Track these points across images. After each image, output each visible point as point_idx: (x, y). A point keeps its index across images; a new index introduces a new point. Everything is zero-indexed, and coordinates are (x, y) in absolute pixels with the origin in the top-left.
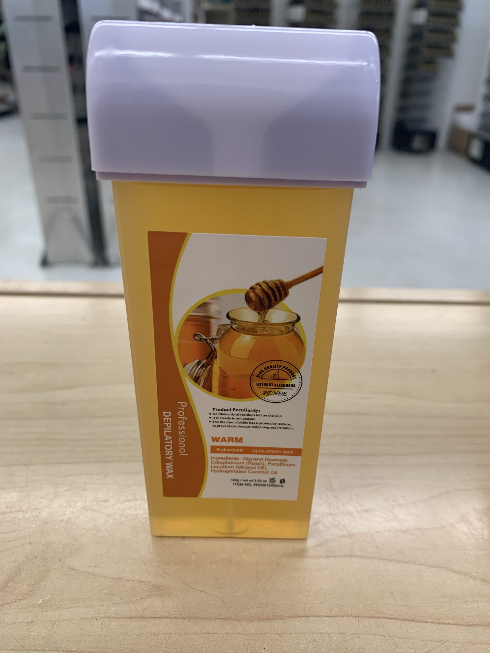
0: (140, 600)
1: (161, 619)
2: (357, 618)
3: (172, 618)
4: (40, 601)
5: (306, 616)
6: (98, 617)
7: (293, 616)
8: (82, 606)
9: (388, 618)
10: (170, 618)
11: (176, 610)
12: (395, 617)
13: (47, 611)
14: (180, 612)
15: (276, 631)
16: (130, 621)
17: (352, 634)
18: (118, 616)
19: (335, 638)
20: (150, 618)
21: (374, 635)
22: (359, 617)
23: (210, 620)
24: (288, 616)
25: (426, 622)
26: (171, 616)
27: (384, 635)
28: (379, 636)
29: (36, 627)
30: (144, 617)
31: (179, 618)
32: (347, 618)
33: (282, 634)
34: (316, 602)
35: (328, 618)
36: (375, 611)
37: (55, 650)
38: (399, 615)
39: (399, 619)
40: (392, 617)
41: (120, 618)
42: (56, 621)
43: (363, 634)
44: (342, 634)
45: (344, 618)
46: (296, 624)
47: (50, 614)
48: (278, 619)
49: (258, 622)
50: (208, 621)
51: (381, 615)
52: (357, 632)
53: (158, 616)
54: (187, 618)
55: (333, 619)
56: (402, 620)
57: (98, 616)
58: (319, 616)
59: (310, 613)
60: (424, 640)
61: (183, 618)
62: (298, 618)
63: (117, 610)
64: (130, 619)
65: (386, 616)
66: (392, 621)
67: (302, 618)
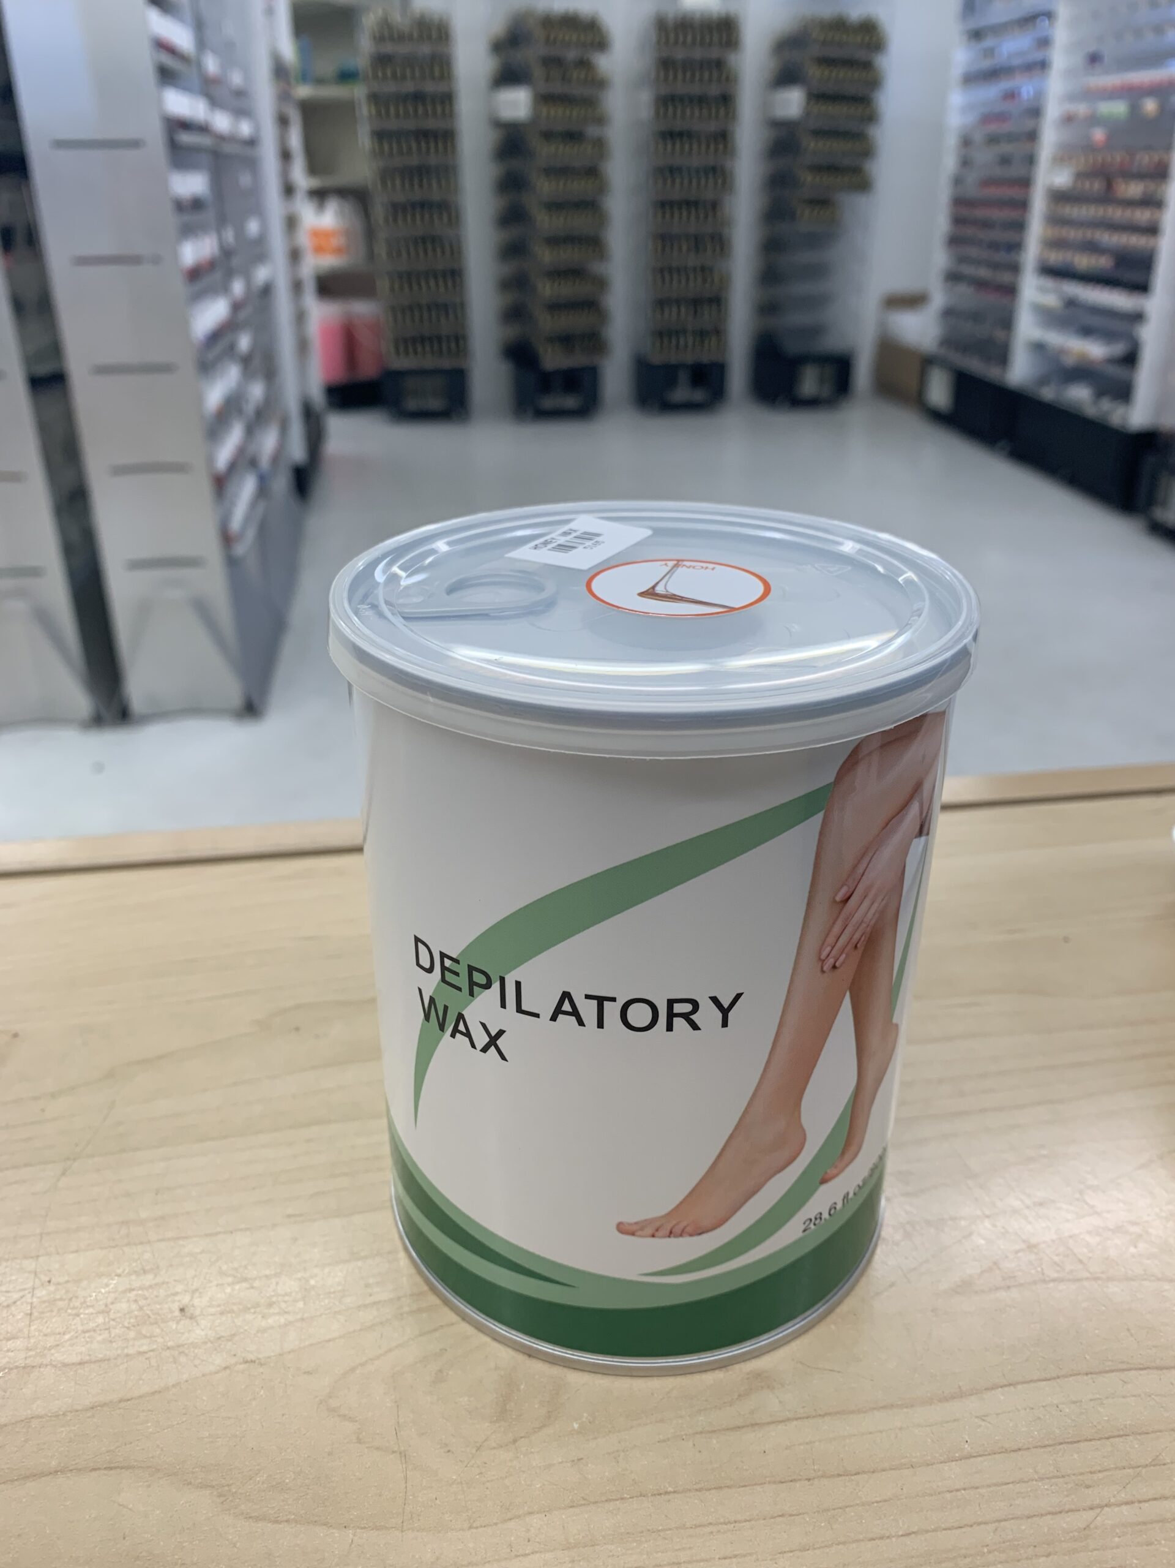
0: (737, 1399)
1: (787, 1423)
2: (1090, 1376)
3: (803, 1418)
4: (576, 1426)
5: (1010, 1385)
6: (684, 1435)
7: (990, 1387)
8: (649, 1422)
9: (1136, 1369)
10: (800, 1418)
11: (802, 1405)
12: (1145, 1366)
13: (595, 1438)
14: (811, 1407)
15: (973, 1413)
16: (738, 1433)
17: (1091, 1400)
18: (715, 1429)
19: (1067, 1410)
20: (768, 1423)
21: (1123, 1397)
22: (1091, 1373)
23: (864, 1413)
24: (984, 1388)
26: (800, 1416)
27: (1139, 1396)
28: (1133, 1398)
29: (589, 1465)
31: (814, 1417)
32: (1075, 1378)
33: (985, 1416)
34: (1017, 1361)
35: (1045, 1382)
36: (1112, 1361)
37: (641, 1496)
40: (1141, 1366)
41: (720, 1430)
43: (1107, 1398)
44: (1074, 1402)
45: (1071, 1379)
46: (1000, 1398)
47: (603, 1442)
48: (969, 1395)
51: (1124, 1366)
52: (1097, 1396)
55: (1054, 1383)
59: (1016, 1379)
61: (820, 1415)
62: (1000, 1389)
65: (1132, 1366)
66: (1142, 1372)
67: (1006, 1389)
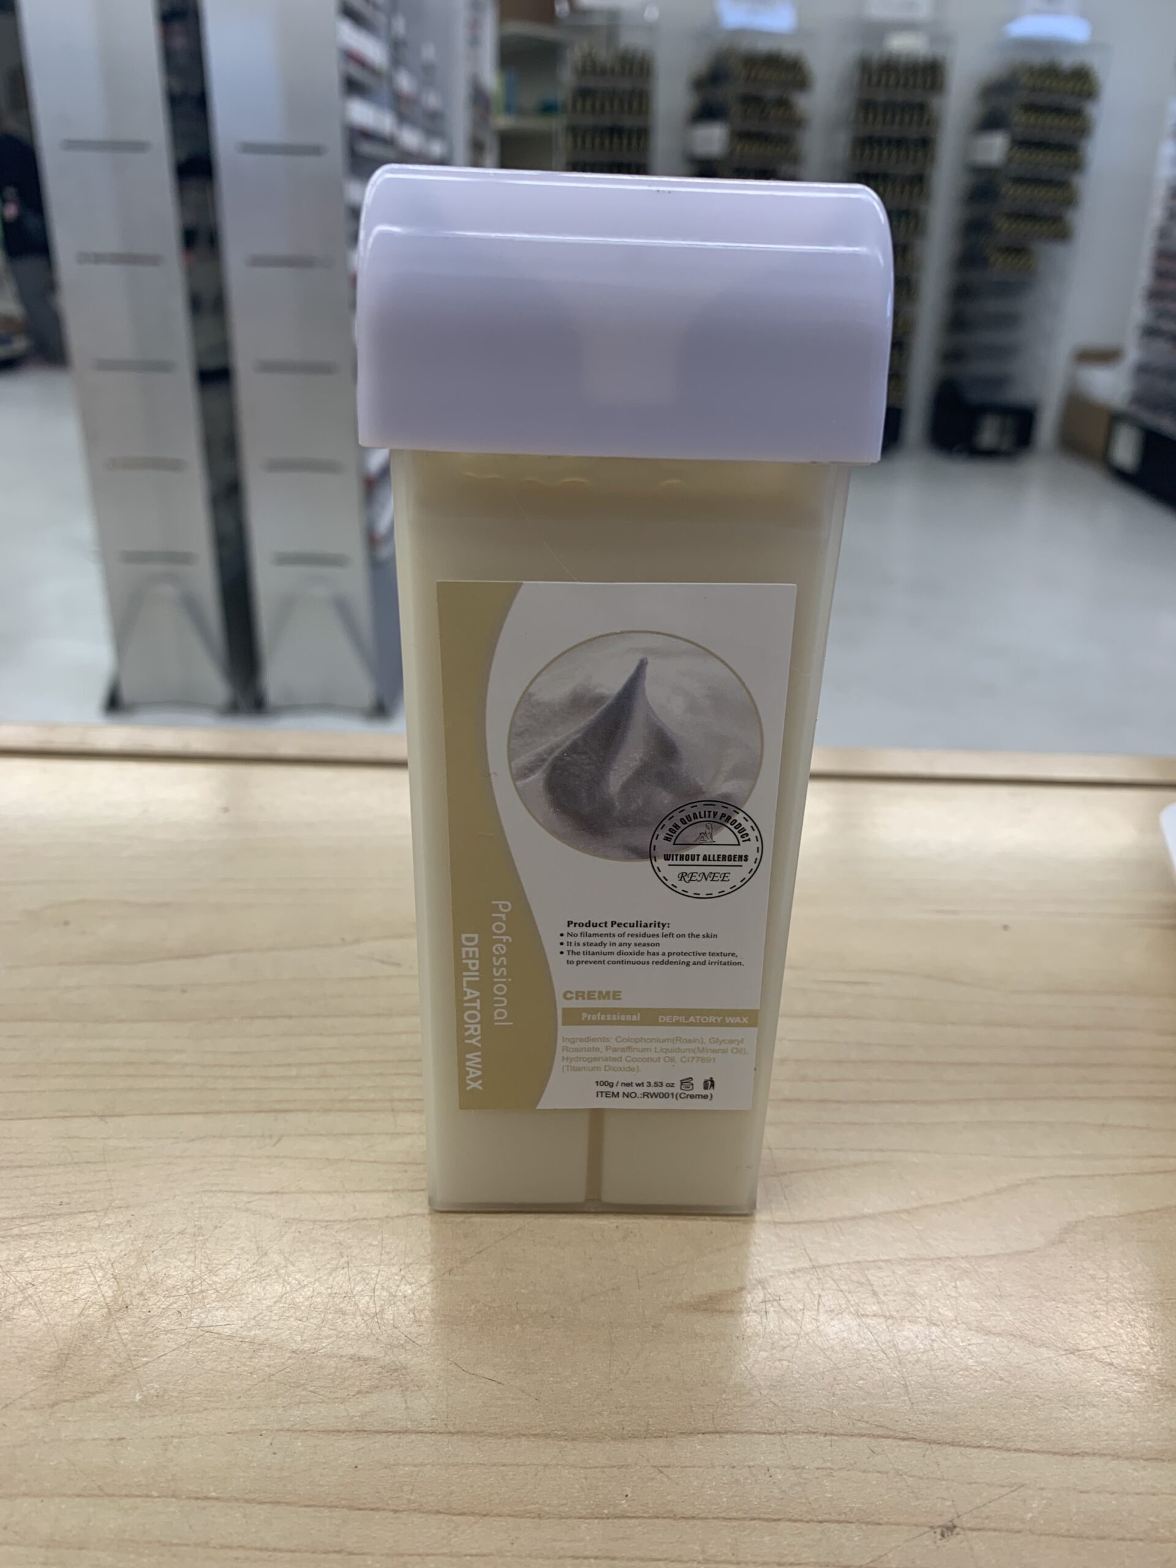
0: (355, 1395)
1: (402, 1436)
2: (828, 1437)
3: (426, 1433)
4: (138, 1397)
5: (717, 1432)
6: (265, 1430)
7: (689, 1431)
8: (229, 1407)
9: (896, 1438)
10: (422, 1432)
11: (434, 1416)
12: (910, 1436)
13: (153, 1416)
14: (443, 1421)
15: (651, 1461)
16: (335, 1438)
17: (818, 1469)
18: (307, 1429)
19: (780, 1477)
20: (378, 1432)
21: (864, 1471)
22: (832, 1434)
23: (509, 1438)
24: (679, 1431)
25: (979, 1447)
26: (421, 1429)
27: (887, 1473)
28: (876, 1475)
29: (129, 1449)
30: (365, 1431)
31: (440, 1433)
32: (808, 1436)
33: (665, 1467)
34: (738, 1404)
35: (764, 1436)
36: (867, 1422)
37: (173, 1496)
38: (920, 1431)
39: (920, 1441)
40: (905, 1435)
41: (312, 1431)
42: (172, 1437)
43: (840, 1469)
44: (795, 1468)
45: (801, 1437)
46: (696, 1447)
47: (161, 1422)
48: (655, 1437)
49: (611, 1442)
50: (504, 1440)
51: (880, 1432)
52: (829, 1465)
53: (396, 1429)
54: (458, 1432)
55: (776, 1439)
56: (925, 1441)
57: (264, 1427)
58: (746, 1432)
59: (727, 1426)
60: (974, 1483)
61: (450, 1433)
62: (700, 1436)
63: (306, 1415)
64: (334, 1435)
65: (892, 1433)
66: (903, 1443)
67: (708, 1437)
